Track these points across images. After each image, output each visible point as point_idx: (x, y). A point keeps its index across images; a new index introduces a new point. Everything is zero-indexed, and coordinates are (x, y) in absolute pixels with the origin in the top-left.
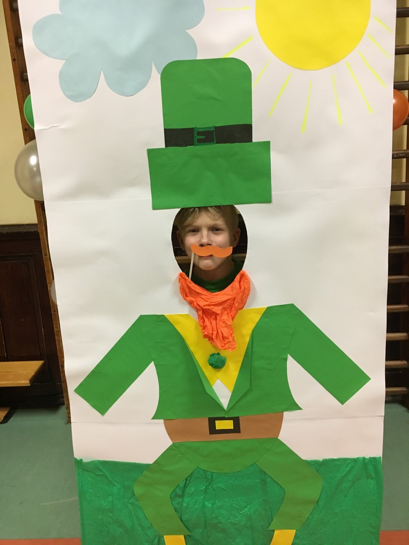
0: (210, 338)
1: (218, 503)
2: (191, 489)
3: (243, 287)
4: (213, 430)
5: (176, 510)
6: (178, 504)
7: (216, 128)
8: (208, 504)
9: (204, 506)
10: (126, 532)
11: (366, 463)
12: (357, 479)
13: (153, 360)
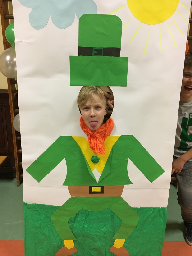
0: (93, 148)
1: (91, 226)
2: (78, 219)
3: (110, 126)
4: (91, 192)
6: (72, 225)
7: (103, 48)
8: (86, 226)
9: (84, 226)
10: (46, 237)
11: (160, 210)
12: (155, 217)
13: (65, 157)
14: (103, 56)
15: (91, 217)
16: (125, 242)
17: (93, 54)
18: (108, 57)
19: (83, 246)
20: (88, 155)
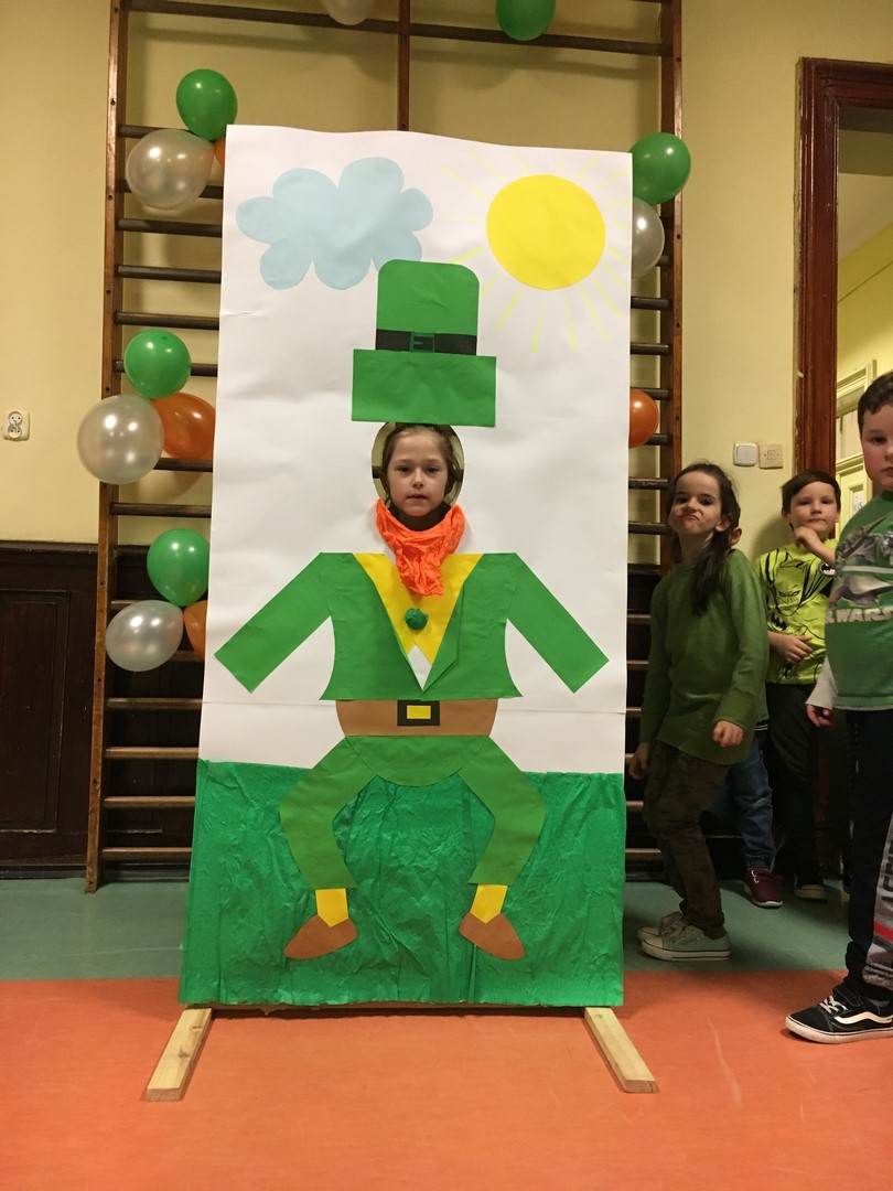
0: (409, 583)
1: (401, 836)
2: (364, 812)
3: (455, 523)
4: (403, 720)
5: (339, 843)
6: (342, 834)
7: (436, 335)
8: (387, 836)
9: (380, 838)
10: (260, 883)
11: (603, 781)
12: (592, 807)
13: (331, 614)
14: (437, 351)
15: (403, 806)
16: (508, 898)
17: (412, 346)
18: (449, 355)
19: (376, 913)
20: (396, 606)
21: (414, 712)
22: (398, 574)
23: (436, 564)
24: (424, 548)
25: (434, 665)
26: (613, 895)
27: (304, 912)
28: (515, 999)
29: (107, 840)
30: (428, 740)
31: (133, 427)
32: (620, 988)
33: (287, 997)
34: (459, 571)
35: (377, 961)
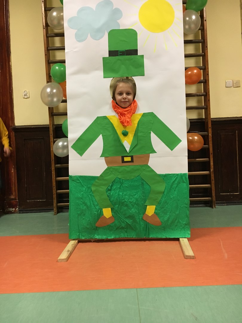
0: (122, 123)
1: (125, 193)
2: (114, 187)
3: (134, 105)
4: (123, 161)
5: (108, 196)
6: (109, 193)
7: (126, 50)
8: (121, 193)
9: (119, 194)
10: (88, 207)
11: (182, 176)
12: (179, 183)
13: (101, 133)
14: (126, 55)
15: (125, 185)
16: (156, 209)
17: (119, 54)
18: (130, 56)
19: (119, 214)
20: (119, 129)
21: (126, 159)
22: (119, 121)
23: (130, 117)
24: (126, 113)
25: (131, 145)
26: (186, 207)
27: (100, 214)
28: (160, 236)
29: (58, 202)
30: (131, 166)
31: (55, 91)
32: (189, 233)
33: (97, 237)
34: (136, 118)
35: (121, 227)
